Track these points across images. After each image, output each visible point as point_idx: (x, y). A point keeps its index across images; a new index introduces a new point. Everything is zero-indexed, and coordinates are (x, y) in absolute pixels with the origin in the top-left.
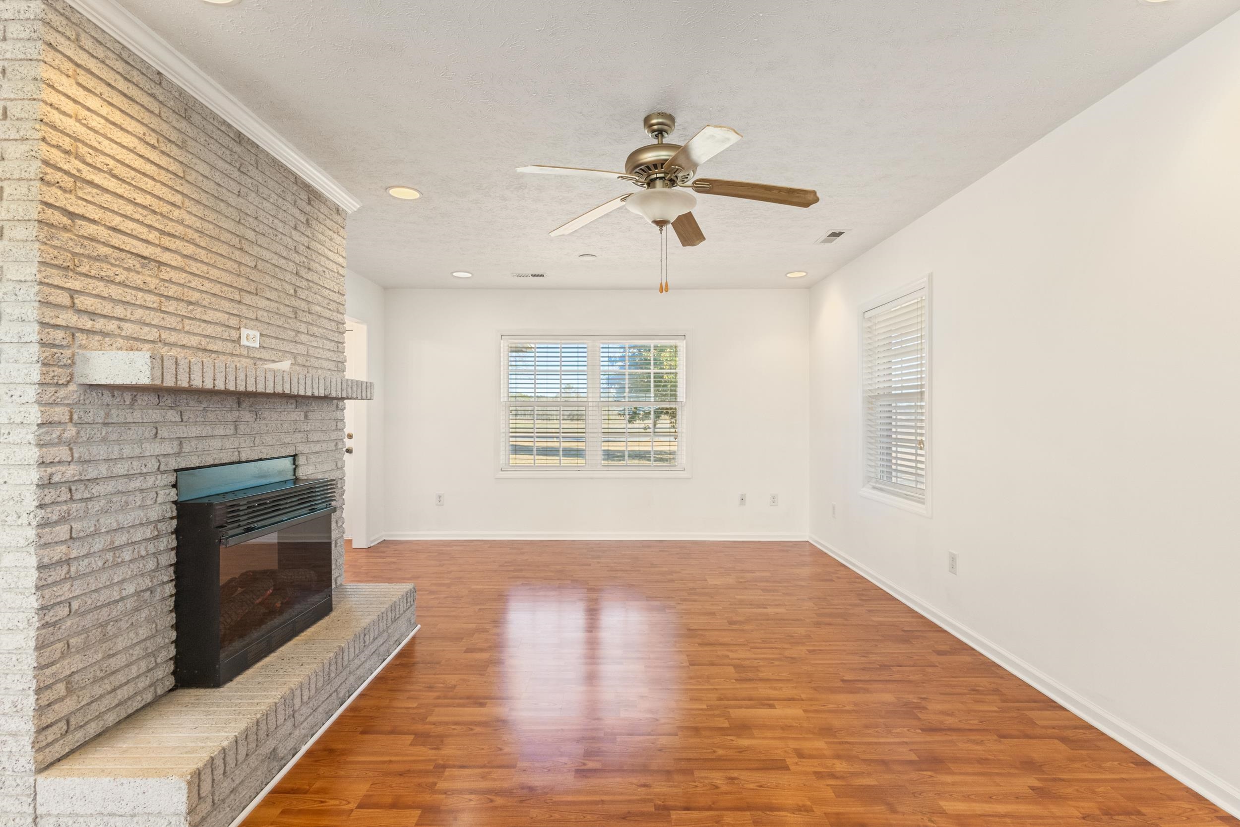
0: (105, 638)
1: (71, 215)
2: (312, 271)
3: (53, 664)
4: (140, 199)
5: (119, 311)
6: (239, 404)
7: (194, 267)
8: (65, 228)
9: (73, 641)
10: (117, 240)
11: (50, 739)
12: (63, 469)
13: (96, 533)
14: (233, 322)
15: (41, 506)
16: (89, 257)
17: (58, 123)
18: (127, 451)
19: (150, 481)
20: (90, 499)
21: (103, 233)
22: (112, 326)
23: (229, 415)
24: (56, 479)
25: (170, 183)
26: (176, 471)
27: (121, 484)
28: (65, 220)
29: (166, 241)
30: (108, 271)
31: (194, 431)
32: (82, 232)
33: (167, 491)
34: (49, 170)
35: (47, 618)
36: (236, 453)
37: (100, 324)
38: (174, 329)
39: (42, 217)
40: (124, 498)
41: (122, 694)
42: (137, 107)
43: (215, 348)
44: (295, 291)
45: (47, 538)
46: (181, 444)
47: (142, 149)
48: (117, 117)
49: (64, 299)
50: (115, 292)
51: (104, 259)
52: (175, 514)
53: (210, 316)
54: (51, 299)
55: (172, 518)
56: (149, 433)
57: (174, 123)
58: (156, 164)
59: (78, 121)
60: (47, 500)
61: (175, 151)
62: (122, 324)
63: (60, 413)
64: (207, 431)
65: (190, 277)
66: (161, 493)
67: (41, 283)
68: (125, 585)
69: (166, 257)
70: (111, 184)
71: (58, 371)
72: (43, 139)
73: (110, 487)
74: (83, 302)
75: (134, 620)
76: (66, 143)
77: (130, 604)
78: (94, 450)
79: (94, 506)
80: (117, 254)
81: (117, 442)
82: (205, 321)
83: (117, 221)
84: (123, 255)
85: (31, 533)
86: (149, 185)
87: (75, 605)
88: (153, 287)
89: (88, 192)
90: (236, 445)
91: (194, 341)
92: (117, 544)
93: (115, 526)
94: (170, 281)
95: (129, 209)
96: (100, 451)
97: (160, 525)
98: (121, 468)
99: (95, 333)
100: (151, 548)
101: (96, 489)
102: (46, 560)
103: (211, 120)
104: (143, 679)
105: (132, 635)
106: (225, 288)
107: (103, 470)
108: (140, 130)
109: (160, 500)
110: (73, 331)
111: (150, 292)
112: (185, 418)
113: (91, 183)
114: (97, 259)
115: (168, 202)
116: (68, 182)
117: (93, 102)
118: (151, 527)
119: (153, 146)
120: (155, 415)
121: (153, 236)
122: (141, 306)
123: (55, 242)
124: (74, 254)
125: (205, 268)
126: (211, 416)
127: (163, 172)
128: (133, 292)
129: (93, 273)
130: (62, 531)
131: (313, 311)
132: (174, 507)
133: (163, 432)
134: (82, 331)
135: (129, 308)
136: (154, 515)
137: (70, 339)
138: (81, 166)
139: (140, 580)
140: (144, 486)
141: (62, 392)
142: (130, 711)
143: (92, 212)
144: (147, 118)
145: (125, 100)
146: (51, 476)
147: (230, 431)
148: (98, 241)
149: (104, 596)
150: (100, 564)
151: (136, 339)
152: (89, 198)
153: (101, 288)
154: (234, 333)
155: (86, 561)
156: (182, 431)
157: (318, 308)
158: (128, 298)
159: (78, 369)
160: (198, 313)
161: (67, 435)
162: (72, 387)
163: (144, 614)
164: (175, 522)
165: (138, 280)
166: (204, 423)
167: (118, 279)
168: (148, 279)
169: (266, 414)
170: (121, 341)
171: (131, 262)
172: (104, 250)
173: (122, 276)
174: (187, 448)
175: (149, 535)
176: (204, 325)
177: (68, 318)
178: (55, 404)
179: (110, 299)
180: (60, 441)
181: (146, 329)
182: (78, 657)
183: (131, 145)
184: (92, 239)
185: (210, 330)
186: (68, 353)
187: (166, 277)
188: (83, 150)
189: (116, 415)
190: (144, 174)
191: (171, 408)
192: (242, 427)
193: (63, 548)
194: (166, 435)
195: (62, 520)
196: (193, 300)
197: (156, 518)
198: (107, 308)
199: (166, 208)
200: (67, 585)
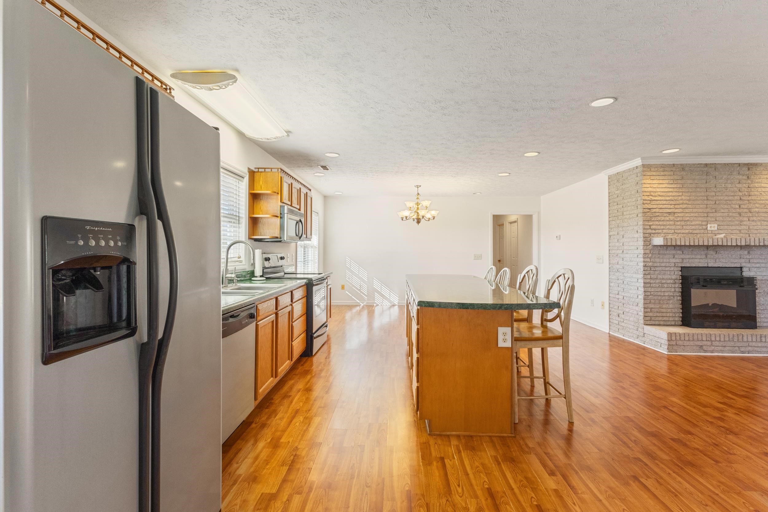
0: (660, 303)
1: (650, 209)
2: (752, 195)
3: (647, 304)
4: (668, 198)
5: (662, 227)
6: (707, 249)
7: (687, 211)
8: (648, 212)
9: (652, 301)
10: (661, 210)
11: (647, 319)
12: (648, 263)
13: (657, 279)
14: (704, 223)
15: (644, 270)
16: (654, 217)
17: (646, 191)
18: (665, 261)
19: (672, 269)
20: (656, 271)
21: (657, 210)
22: (660, 231)
23: (703, 252)
24: (647, 265)
25: (678, 191)
26: (681, 267)
27: (664, 268)
28: (648, 210)
29: (676, 206)
30: (659, 218)
31: (687, 257)
32: (652, 212)
33: (678, 272)
34: (644, 201)
35: (646, 294)
36: (706, 264)
37: (657, 231)
38: (680, 229)
39: (643, 211)
40: (664, 272)
41: (665, 319)
42: (666, 176)
43: (696, 232)
44: (740, 206)
45: (646, 277)
46: (683, 260)
47: (670, 186)
48: (661, 182)
49: (648, 227)
50: (661, 223)
51: (658, 216)
52: (681, 278)
53: (693, 223)
54: (645, 228)
55: (680, 279)
56: (672, 256)
57: (679, 174)
58: (672, 188)
59: (651, 188)
60: (645, 269)
61: (679, 181)
62: (663, 230)
63: (648, 251)
64: (694, 256)
65: (685, 214)
66: (676, 272)
67: (643, 225)
68: (665, 293)
69: (677, 211)
70: (660, 198)
71: (647, 242)
72: (643, 195)
73: (660, 269)
74: (653, 227)
75: (668, 302)
76: (648, 194)
77: (667, 298)
78: (656, 260)
79: (657, 272)
80: (661, 214)
81: (662, 258)
82: (691, 225)
83: (661, 206)
84: (663, 214)
85: (642, 275)
86: (670, 194)
87: (652, 293)
88: (672, 219)
89: (654, 202)
90: (706, 261)
91: (687, 231)
92: (662, 282)
93: (662, 278)
94: (678, 217)
95: (665, 202)
96: (658, 260)
97: (676, 281)
98: (663, 265)
99: (656, 233)
100: (673, 286)
101: (657, 269)
102: (645, 282)
103: (693, 166)
104: (671, 318)
105: (667, 306)
106: (700, 214)
107: (658, 264)
108: (667, 181)
109: (675, 274)
110: (650, 234)
111: (671, 221)
112: (684, 253)
113: (654, 200)
114: (656, 216)
115: (677, 196)
116: (649, 202)
117: (654, 182)
118: (673, 280)
119: (672, 184)
120: (674, 252)
121: (672, 207)
122: (668, 225)
123: (646, 216)
124: (650, 217)
125: (691, 210)
126: (695, 253)
127: (675, 189)
128: (666, 222)
129: (655, 220)
130: (649, 277)
131: (752, 212)
132: (681, 277)
133: (676, 256)
134: (652, 233)
135: (665, 226)
136: (674, 277)
137: (650, 235)
138: (651, 197)
139: (670, 293)
140: (670, 270)
141: (648, 247)
142: (667, 324)
143: (655, 206)
144: (669, 177)
145: (663, 176)
146: (646, 265)
147: (704, 256)
148: (656, 213)
149: (659, 293)
150: (658, 286)
151: (667, 233)
152: (654, 203)
153: (657, 223)
154: (704, 227)
155: (654, 284)
156: (683, 256)
157: (757, 210)
158: (665, 224)
159: (651, 242)
160: (688, 223)
161: (649, 256)
162: (650, 246)
163: (671, 302)
164: (681, 281)
165: (667, 219)
166: (692, 254)
167: (662, 220)
168: (671, 218)
169: (722, 252)
170: (663, 234)
171: (665, 215)
172: (657, 214)
173: (663, 218)
174: (685, 261)
175: (672, 282)
176: (691, 226)
177: (650, 231)
178: (646, 249)
179: (659, 225)
180: (648, 257)
181: (670, 230)
182: (653, 305)
183: (665, 187)
184: (655, 212)
185: (693, 227)
186: (649, 238)
187: (677, 216)
188: (652, 193)
189: (661, 252)
190: (669, 192)
191: (679, 250)
192: (709, 256)
193: (649, 280)
194: (677, 257)
195: (649, 274)
196: (686, 220)
197: (674, 278)
198: (659, 227)
199: (676, 198)
200: (650, 288)
